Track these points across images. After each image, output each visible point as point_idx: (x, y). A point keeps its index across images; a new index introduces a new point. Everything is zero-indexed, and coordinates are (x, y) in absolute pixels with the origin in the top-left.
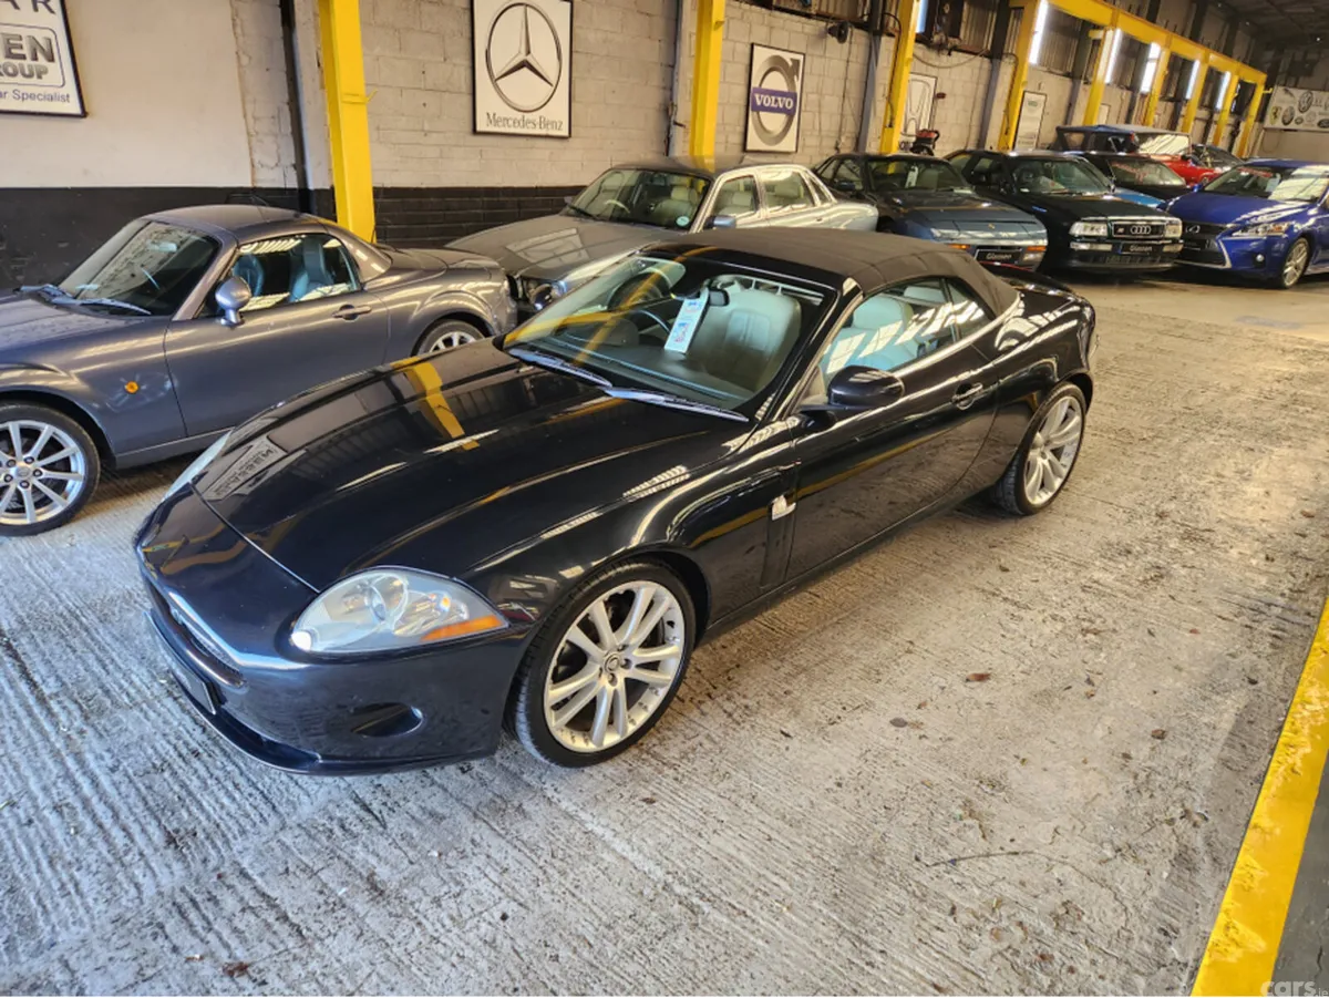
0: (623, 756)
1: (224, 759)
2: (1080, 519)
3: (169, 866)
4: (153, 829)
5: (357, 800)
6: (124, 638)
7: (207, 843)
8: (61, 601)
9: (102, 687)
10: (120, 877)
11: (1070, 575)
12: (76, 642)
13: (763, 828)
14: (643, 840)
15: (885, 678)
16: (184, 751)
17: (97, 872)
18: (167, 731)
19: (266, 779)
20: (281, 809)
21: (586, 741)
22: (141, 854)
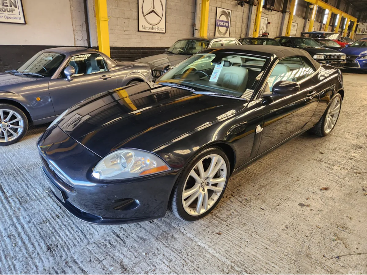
0: (206, 217)
1: (67, 218)
2: (341, 137)
3: (48, 259)
4: (42, 244)
5: (114, 233)
6: (35, 177)
7: (62, 250)
8: (15, 166)
9: (27, 193)
10: (30, 263)
11: (344, 154)
12: (19, 179)
13: (263, 244)
14: (220, 249)
15: (292, 189)
16: (54, 215)
17: (22, 261)
18: (48, 208)
19: (82, 225)
20: (87, 236)
21: (195, 211)
22: (38, 254)
